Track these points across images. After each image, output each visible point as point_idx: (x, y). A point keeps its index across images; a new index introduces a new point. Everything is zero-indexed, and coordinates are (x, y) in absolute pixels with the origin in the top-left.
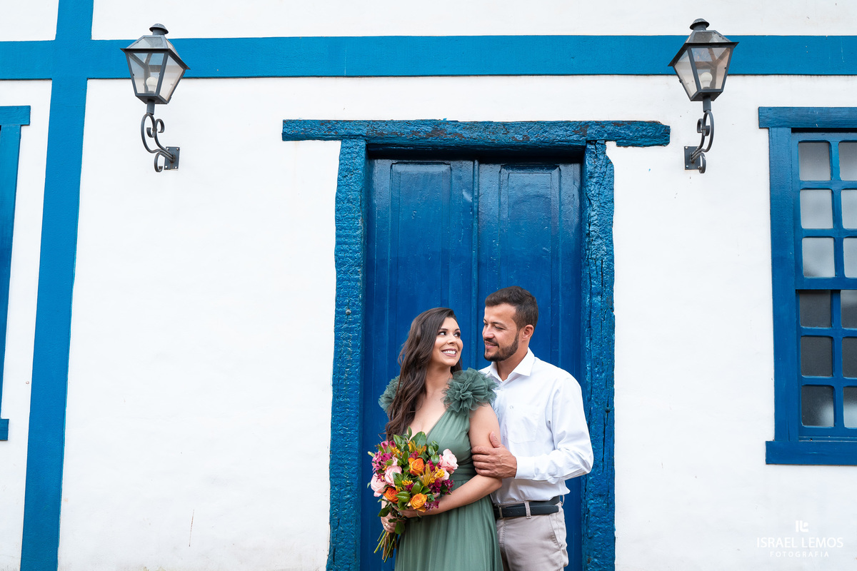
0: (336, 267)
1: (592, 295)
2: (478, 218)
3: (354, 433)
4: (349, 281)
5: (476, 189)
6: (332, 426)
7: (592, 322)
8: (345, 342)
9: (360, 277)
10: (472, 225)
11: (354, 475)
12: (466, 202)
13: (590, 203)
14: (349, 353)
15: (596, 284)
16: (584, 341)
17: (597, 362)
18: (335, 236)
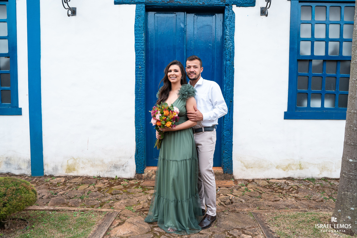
0: (135, 51)
1: (226, 61)
2: (186, 33)
3: (143, 110)
4: (140, 56)
5: (185, 23)
6: (135, 108)
7: (226, 70)
8: (139, 78)
9: (144, 55)
10: (184, 36)
11: (143, 125)
12: (181, 28)
13: (226, 28)
14: (141, 82)
15: (228, 57)
16: (223, 77)
17: (228, 84)
18: (134, 40)
